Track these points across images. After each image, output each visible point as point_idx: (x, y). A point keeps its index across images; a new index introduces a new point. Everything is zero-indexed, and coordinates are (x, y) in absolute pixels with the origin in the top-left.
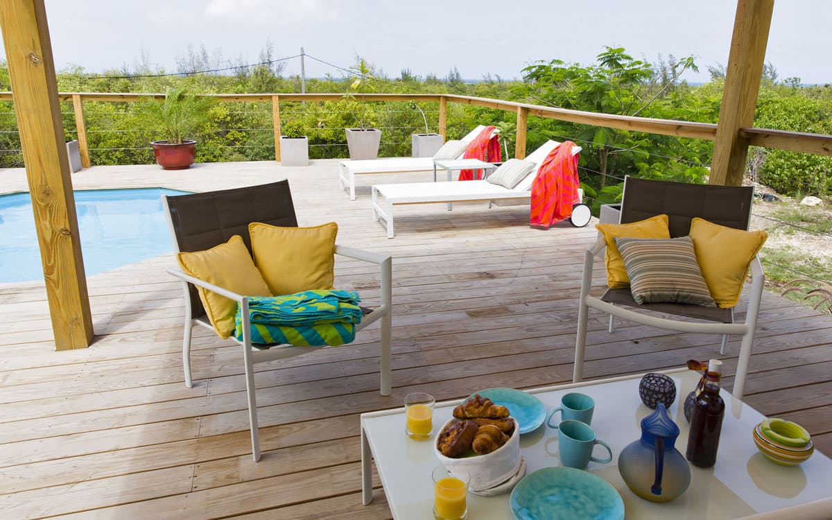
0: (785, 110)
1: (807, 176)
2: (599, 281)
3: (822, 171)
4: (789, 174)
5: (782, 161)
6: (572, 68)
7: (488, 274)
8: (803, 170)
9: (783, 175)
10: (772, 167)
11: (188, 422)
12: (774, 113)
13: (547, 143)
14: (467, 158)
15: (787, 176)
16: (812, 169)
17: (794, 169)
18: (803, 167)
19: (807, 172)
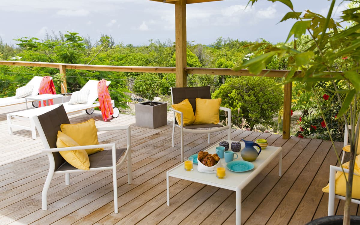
0: (134, 59)
1: (153, 88)
2: (150, 134)
3: (158, 85)
4: (145, 88)
5: (142, 82)
6: (45, 42)
7: (104, 141)
8: (151, 86)
9: (143, 89)
10: (138, 86)
11: (68, 217)
12: (131, 61)
13: (89, 81)
14: (41, 94)
15: (145, 89)
16: (154, 85)
17: (147, 86)
18: (150, 84)
19: (152, 86)
